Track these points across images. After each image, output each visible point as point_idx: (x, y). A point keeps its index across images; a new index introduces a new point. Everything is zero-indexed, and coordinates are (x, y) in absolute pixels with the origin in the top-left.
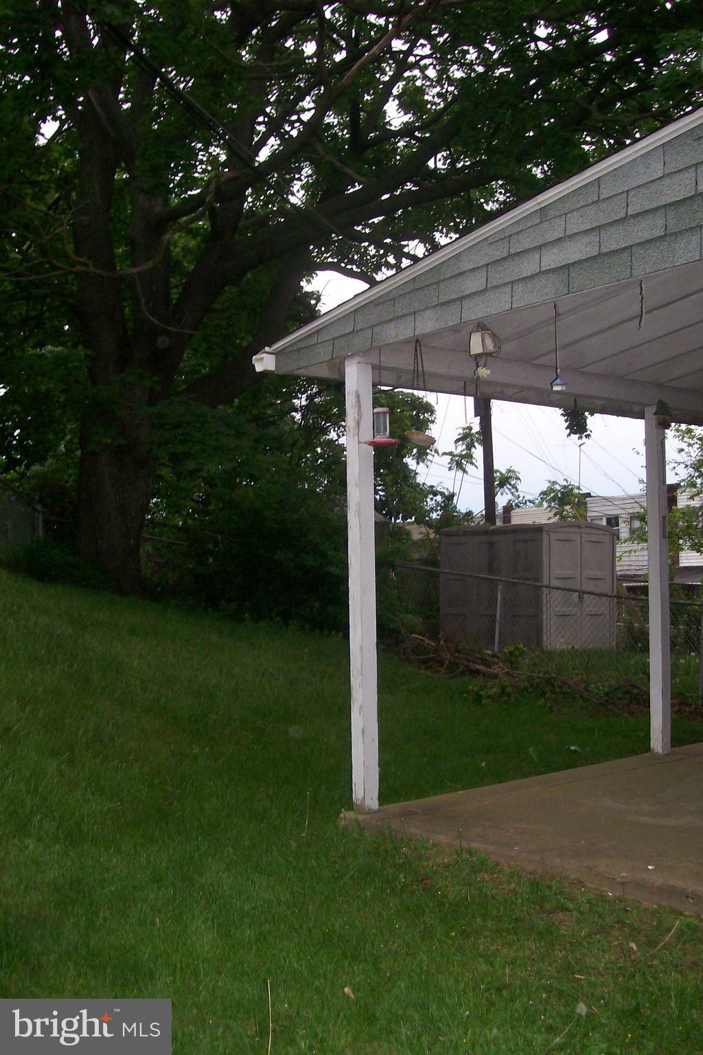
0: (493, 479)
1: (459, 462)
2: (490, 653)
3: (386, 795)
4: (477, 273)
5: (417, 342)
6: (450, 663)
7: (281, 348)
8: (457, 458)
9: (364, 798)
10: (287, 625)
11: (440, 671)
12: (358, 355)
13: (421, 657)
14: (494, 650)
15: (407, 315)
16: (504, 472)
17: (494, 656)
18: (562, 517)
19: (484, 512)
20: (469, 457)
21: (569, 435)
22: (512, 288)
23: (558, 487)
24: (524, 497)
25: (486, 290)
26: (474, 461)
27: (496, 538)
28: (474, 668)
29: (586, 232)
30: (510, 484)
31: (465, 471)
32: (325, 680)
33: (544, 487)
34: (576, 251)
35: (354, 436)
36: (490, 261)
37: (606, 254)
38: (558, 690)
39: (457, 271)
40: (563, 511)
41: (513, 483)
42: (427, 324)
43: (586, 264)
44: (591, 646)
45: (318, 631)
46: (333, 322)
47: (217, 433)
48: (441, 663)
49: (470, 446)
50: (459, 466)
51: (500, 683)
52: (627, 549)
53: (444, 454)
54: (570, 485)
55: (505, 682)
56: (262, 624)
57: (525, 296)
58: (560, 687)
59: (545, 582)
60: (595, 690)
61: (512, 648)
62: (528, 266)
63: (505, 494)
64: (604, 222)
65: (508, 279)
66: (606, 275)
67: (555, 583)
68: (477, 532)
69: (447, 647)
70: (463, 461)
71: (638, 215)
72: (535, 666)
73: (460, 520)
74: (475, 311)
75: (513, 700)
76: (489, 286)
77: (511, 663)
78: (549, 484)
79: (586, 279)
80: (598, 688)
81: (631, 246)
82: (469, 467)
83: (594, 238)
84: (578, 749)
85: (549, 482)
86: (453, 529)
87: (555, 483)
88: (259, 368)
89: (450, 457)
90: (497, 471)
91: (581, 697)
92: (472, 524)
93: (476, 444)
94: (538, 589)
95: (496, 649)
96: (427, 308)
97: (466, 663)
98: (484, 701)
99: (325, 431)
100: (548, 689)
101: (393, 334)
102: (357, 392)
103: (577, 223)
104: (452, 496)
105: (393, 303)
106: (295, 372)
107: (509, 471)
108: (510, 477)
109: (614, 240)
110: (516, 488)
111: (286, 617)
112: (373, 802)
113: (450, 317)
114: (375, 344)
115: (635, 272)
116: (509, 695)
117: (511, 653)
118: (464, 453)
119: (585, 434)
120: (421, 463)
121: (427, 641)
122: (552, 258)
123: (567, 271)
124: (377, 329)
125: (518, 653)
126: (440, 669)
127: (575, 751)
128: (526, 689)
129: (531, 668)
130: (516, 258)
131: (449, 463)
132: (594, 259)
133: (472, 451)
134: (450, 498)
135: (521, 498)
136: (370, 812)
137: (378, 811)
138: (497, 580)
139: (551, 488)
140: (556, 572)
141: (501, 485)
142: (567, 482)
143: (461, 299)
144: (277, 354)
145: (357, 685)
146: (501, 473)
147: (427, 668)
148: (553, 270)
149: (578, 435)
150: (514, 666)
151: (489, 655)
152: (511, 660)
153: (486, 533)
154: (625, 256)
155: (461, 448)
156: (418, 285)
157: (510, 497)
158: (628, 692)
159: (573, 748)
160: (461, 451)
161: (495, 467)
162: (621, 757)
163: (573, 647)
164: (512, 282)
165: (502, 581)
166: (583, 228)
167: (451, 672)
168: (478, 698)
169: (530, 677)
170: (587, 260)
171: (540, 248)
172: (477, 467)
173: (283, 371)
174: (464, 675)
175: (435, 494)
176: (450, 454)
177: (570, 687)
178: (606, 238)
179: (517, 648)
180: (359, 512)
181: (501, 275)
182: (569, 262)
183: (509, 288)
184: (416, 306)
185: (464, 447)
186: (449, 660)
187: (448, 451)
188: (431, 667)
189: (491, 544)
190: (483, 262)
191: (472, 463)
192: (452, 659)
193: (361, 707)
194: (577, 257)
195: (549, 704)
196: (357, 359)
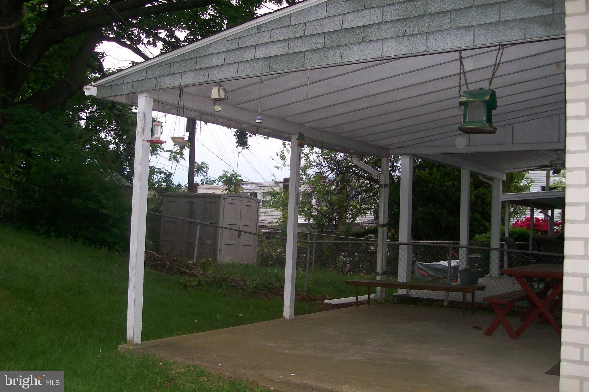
0: (194, 167)
1: (175, 156)
2: (192, 263)
3: (145, 336)
4: (219, 55)
5: (181, 89)
6: (169, 267)
7: (101, 84)
8: (174, 154)
9: (133, 337)
10: (76, 241)
11: (163, 271)
12: (147, 93)
13: (153, 263)
14: (193, 261)
15: (177, 73)
16: (200, 164)
17: (193, 264)
18: (230, 191)
19: (187, 185)
20: (181, 153)
21: (237, 146)
22: (238, 66)
23: (229, 175)
24: (210, 179)
25: (223, 65)
26: (184, 156)
27: (194, 200)
28: (183, 271)
29: (281, 41)
30: (203, 171)
31: (178, 161)
32: (100, 273)
33: (221, 174)
34: (276, 50)
35: (140, 137)
36: (227, 50)
37: (291, 54)
38: (229, 284)
39: (208, 53)
40: (230, 188)
41: (204, 170)
42: (189, 79)
43: (280, 58)
44: (243, 262)
45: (93, 246)
46: (133, 73)
47: (44, 128)
48: (164, 267)
49: (182, 148)
50: (175, 158)
51: (198, 279)
52: (263, 211)
53: (167, 151)
54: (235, 174)
55: (200, 278)
56: (62, 239)
57: (245, 71)
58: (230, 283)
59: (220, 225)
60: (249, 285)
61: (205, 261)
62: (248, 55)
63: (199, 176)
64: (292, 37)
65: (236, 61)
66: (290, 65)
67: (225, 226)
68: (183, 196)
69: (167, 258)
70: (177, 156)
71: (310, 36)
72: (217, 270)
73: (174, 189)
74: (216, 75)
75: (205, 289)
76: (225, 63)
77: (204, 268)
78: (224, 173)
79: (279, 65)
80: (250, 284)
81: (305, 51)
82: (181, 160)
83: (285, 44)
84: (242, 315)
85: (224, 171)
86: (170, 193)
87: (227, 172)
88: (87, 94)
89: (170, 153)
90: (196, 163)
91: (241, 288)
92: (180, 191)
93: (186, 147)
94: (217, 228)
95: (195, 261)
96: (189, 71)
97: (178, 267)
98: (189, 288)
99: (98, 132)
100: (224, 284)
101: (168, 83)
102: (144, 112)
103: (277, 36)
104: (170, 175)
105: (170, 66)
106: (108, 98)
107: (203, 163)
108: (203, 167)
109: (296, 47)
110: (206, 173)
111: (75, 237)
112: (138, 340)
113: (202, 78)
114: (157, 87)
115: (305, 65)
116: (202, 286)
117: (204, 263)
118: (178, 151)
119: (246, 146)
120: (153, 155)
121: (156, 254)
122: (261, 52)
123: (269, 60)
124: (159, 79)
125: (208, 263)
126: (163, 270)
127: (241, 316)
128: (212, 283)
129: (215, 272)
130: (242, 50)
131: (169, 157)
132: (285, 56)
133: (183, 151)
134: (169, 175)
135: (208, 179)
136: (136, 345)
137: (141, 344)
138: (197, 222)
139: (225, 175)
140: (227, 220)
141: (198, 171)
142: (234, 172)
143: (209, 68)
144: (98, 87)
145: (133, 274)
146: (198, 164)
147: (156, 269)
148: (261, 59)
149: (242, 147)
150: (206, 270)
151: (190, 264)
152: (204, 266)
153: (190, 197)
154: (302, 55)
155: (177, 149)
156: (185, 58)
157: (202, 178)
158: (266, 287)
159: (240, 315)
160: (177, 150)
161: (196, 161)
162: (266, 320)
163: (233, 262)
164: (238, 62)
165: (200, 223)
166: (280, 38)
167: (169, 272)
168: (185, 287)
169: (215, 276)
170: (281, 55)
171: (256, 46)
172: (185, 160)
173: (101, 96)
174: (177, 274)
175: (161, 173)
176: (171, 151)
177: (236, 282)
178: (292, 46)
179: (208, 261)
180: (140, 179)
181: (231, 58)
182: (271, 55)
183: (235, 66)
184: (183, 69)
185: (179, 148)
186: (169, 266)
187: (169, 150)
188: (158, 269)
189: (192, 203)
190: (223, 50)
191: (182, 158)
192: (171, 265)
193: (134, 287)
194: (276, 53)
195: (224, 292)
196: (145, 95)
